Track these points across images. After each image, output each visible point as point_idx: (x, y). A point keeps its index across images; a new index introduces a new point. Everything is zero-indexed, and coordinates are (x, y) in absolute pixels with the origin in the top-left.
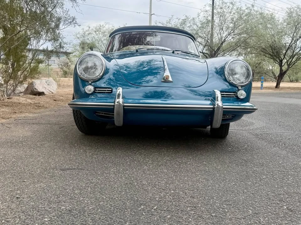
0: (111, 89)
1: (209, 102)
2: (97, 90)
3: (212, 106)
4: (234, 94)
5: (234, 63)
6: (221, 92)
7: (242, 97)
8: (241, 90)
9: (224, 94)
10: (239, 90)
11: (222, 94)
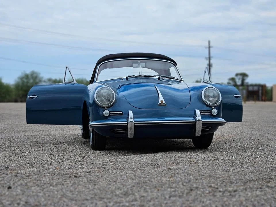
0: (122, 112)
1: (192, 119)
2: (111, 114)
3: (195, 121)
4: (209, 112)
5: (208, 90)
6: (200, 111)
7: (215, 114)
8: (214, 109)
9: (202, 113)
10: (212, 109)
11: (200, 113)
